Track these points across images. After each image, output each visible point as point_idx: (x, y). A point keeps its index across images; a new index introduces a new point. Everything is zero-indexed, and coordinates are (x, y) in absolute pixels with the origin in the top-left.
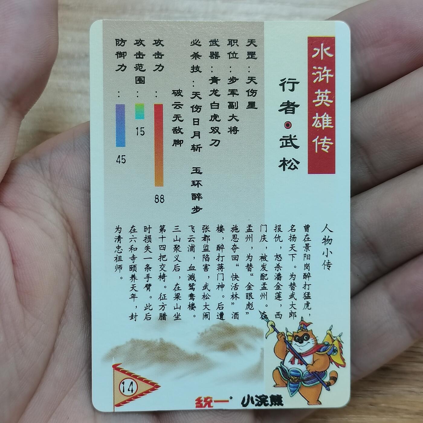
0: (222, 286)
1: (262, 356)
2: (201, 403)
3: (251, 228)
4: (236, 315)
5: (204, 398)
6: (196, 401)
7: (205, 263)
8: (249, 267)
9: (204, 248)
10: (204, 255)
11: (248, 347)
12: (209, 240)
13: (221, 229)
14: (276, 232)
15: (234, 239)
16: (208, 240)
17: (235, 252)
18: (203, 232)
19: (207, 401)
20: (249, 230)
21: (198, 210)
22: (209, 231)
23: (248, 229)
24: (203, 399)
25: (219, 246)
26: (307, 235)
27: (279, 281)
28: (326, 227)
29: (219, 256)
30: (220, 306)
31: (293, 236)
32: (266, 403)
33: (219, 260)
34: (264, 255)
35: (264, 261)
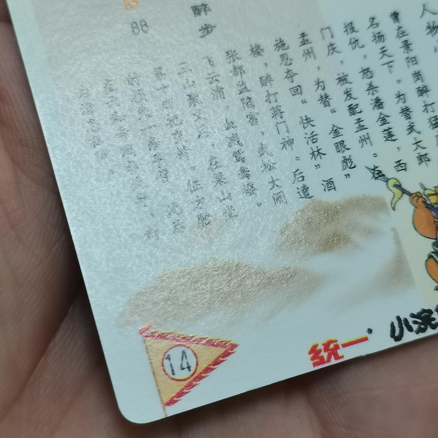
0: (291, 142)
1: (398, 242)
2: (320, 355)
3: (306, 38)
4: (330, 184)
5: (323, 345)
6: (310, 353)
7: (248, 110)
8: (325, 100)
9: (238, 87)
10: (243, 99)
11: (369, 232)
12: (244, 73)
13: (257, 51)
14: (348, 34)
15: (284, 62)
16: (241, 73)
17: (292, 82)
18: (229, 63)
19: (330, 350)
21: (209, 29)
22: (239, 58)
23: (301, 40)
24: (321, 347)
25: (263, 78)
26: (400, 28)
27: (381, 110)
28: (424, 9)
29: (269, 95)
30: (299, 175)
31: (377, 35)
32: (433, 322)
33: (270, 102)
34: (341, 76)
35: (345, 84)
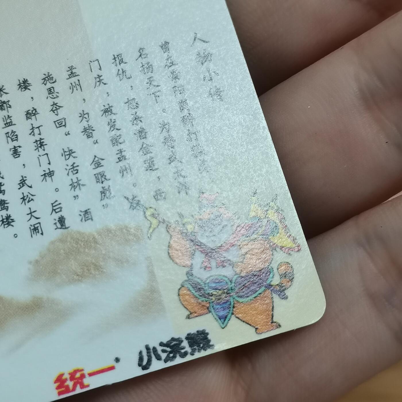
0: (51, 174)
2: (66, 384)
3: (74, 71)
4: (86, 215)
5: (69, 374)
6: (55, 382)
7: (12, 144)
8: (88, 132)
9: (4, 121)
10: (8, 133)
12: (10, 107)
13: (24, 85)
14: (116, 65)
15: (50, 95)
16: (7, 107)
17: (57, 115)
19: (76, 379)
20: (72, 75)
22: (6, 93)
23: (69, 73)
24: (67, 376)
25: (29, 112)
26: (169, 57)
27: (144, 140)
28: (195, 38)
29: (33, 128)
30: (56, 207)
32: (183, 351)
33: (34, 135)
34: (107, 107)
35: (110, 115)
